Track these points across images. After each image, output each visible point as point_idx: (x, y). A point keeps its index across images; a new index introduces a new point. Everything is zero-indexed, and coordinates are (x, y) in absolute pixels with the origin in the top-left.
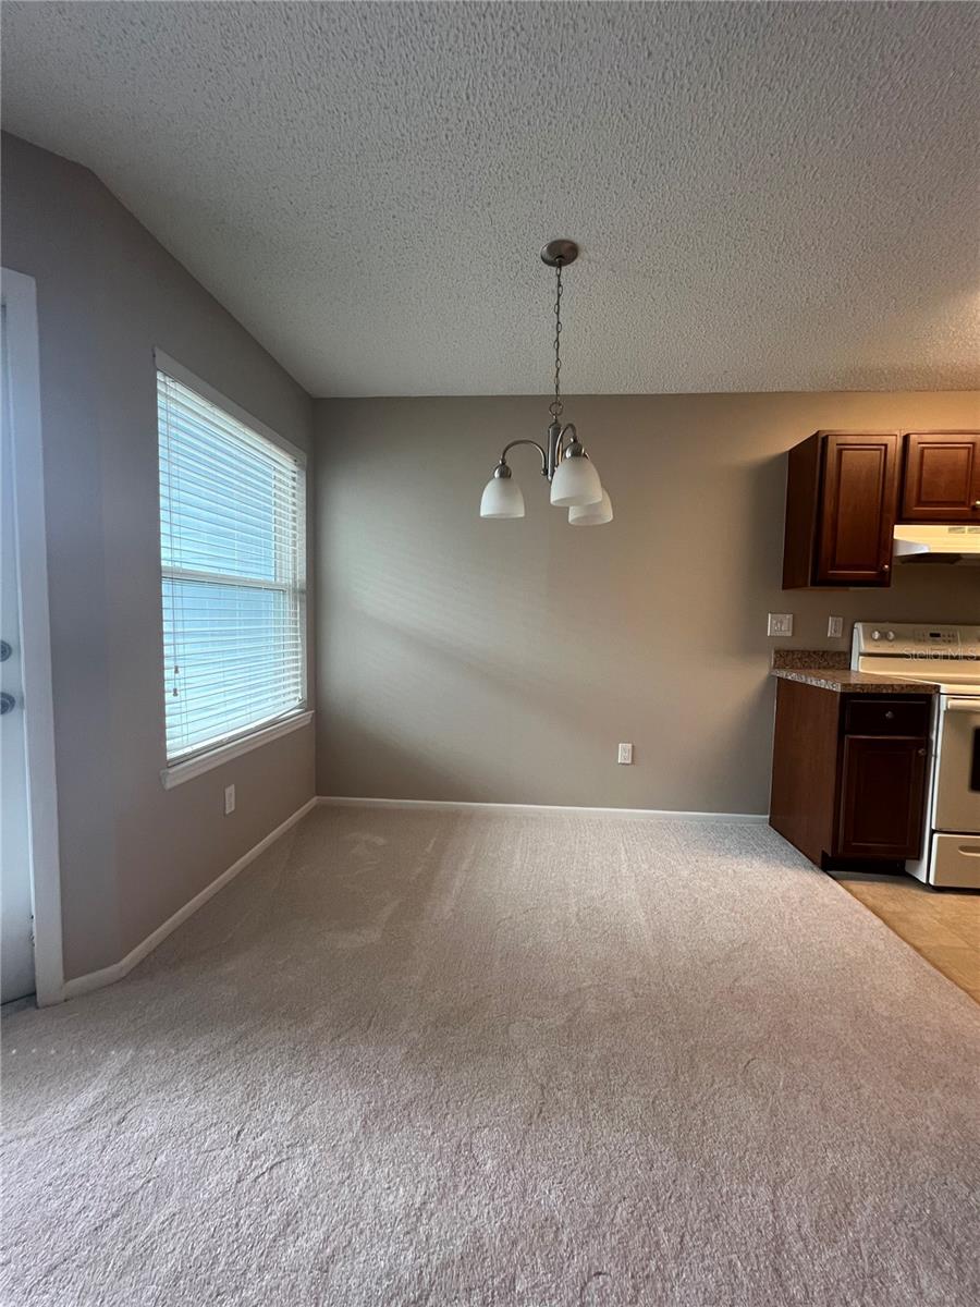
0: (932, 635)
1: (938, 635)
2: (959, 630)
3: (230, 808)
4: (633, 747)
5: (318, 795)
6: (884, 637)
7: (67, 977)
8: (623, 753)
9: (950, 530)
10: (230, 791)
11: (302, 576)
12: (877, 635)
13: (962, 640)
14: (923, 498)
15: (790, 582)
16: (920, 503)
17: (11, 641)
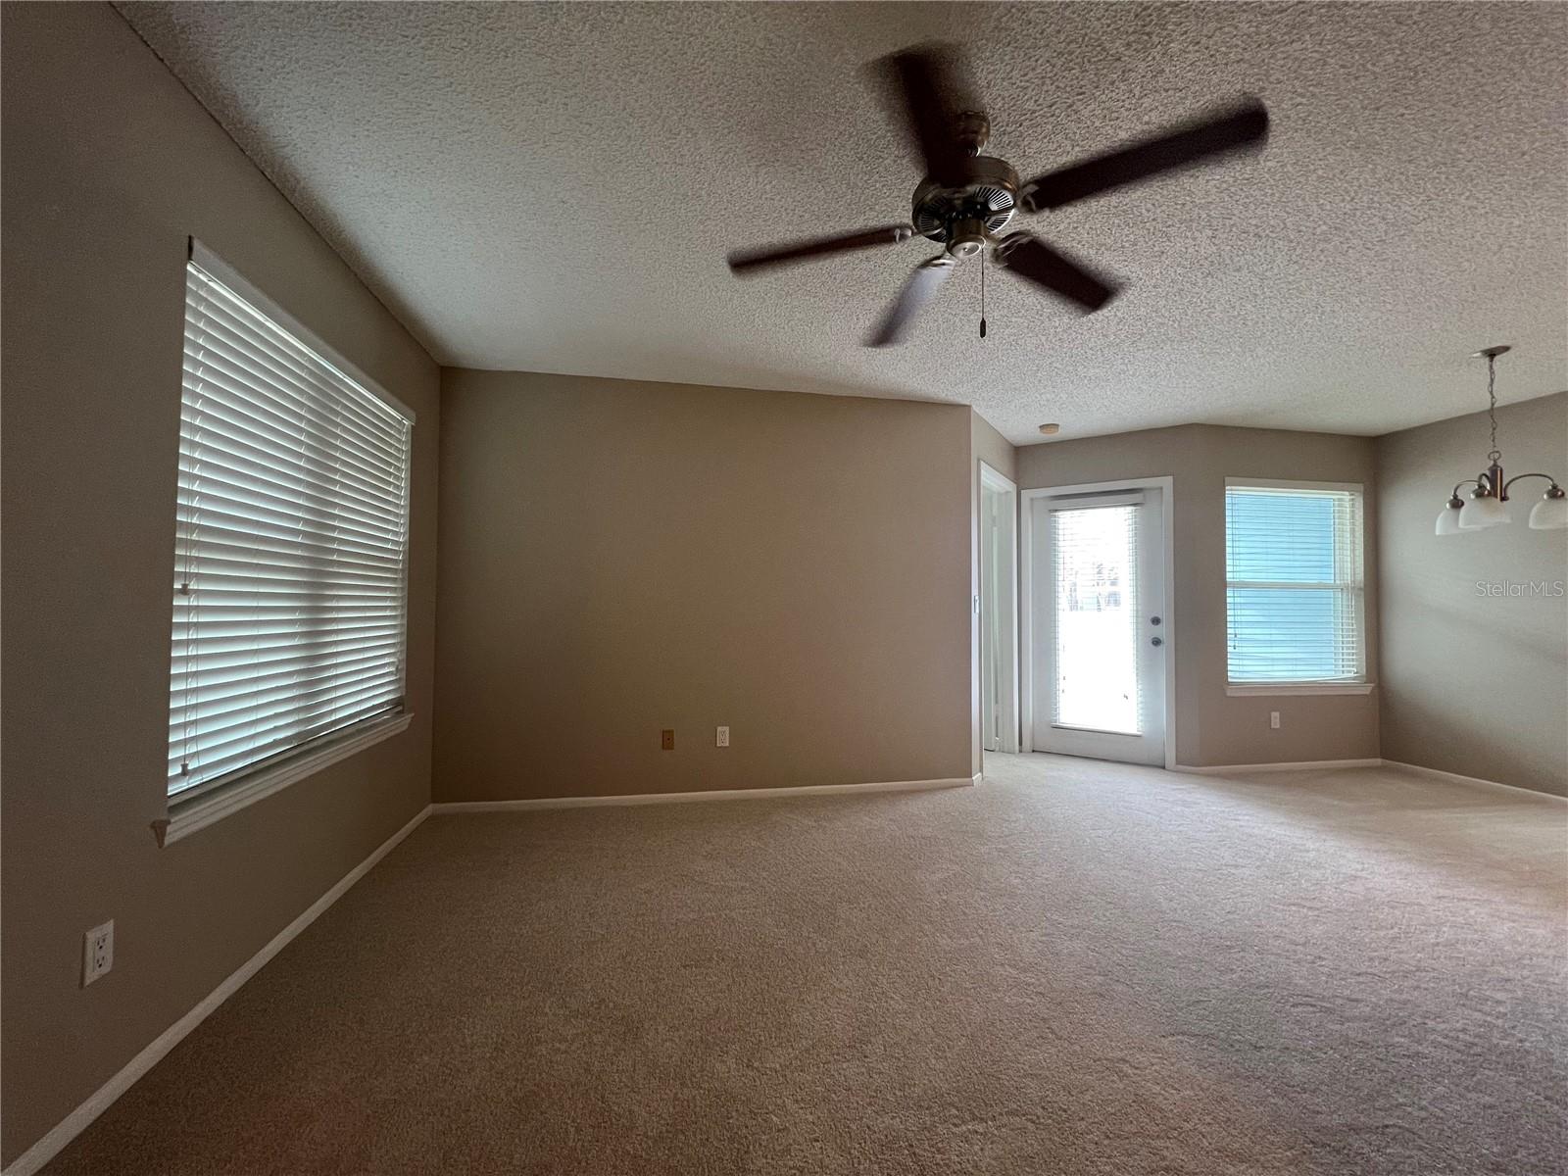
3: (1275, 725)
5: (1382, 757)
7: (1177, 764)
10: (1276, 715)
11: (1361, 577)
17: (1160, 616)
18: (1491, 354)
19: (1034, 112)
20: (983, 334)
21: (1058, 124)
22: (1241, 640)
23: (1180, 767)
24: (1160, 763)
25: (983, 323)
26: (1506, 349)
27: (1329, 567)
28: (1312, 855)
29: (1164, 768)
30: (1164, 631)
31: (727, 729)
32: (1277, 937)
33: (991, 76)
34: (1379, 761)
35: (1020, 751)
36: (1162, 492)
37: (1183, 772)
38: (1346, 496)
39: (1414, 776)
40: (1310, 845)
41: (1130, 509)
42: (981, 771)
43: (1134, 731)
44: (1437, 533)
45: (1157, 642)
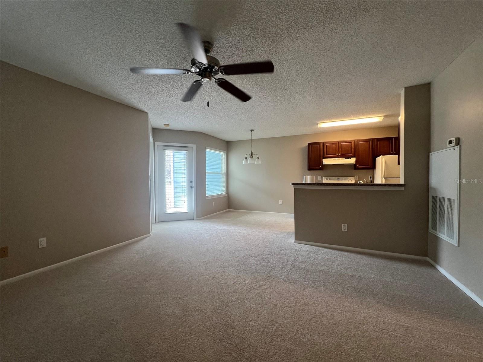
0: (338, 179)
1: (339, 179)
2: (343, 178)
3: (214, 205)
4: (282, 201)
5: (228, 209)
6: (327, 179)
7: (197, 218)
8: (280, 202)
9: (334, 159)
10: (214, 202)
11: (225, 171)
12: (326, 179)
13: (344, 180)
14: (327, 154)
15: (309, 169)
16: (327, 155)
17: (192, 181)
18: (252, 131)
19: (222, 52)
20: (208, 106)
21: (224, 57)
22: (209, 186)
23: (198, 218)
24: (193, 218)
25: (208, 103)
26: (253, 130)
27: (220, 169)
28: (232, 231)
29: (194, 219)
30: (194, 184)
31: (45, 239)
32: (239, 248)
33: (220, 39)
34: (228, 210)
35: (156, 223)
36: (193, 148)
37: (197, 220)
38: (223, 153)
39: (233, 211)
40: (231, 229)
41: (185, 152)
42: (151, 231)
43: (187, 212)
44: (243, 163)
45: (192, 187)
